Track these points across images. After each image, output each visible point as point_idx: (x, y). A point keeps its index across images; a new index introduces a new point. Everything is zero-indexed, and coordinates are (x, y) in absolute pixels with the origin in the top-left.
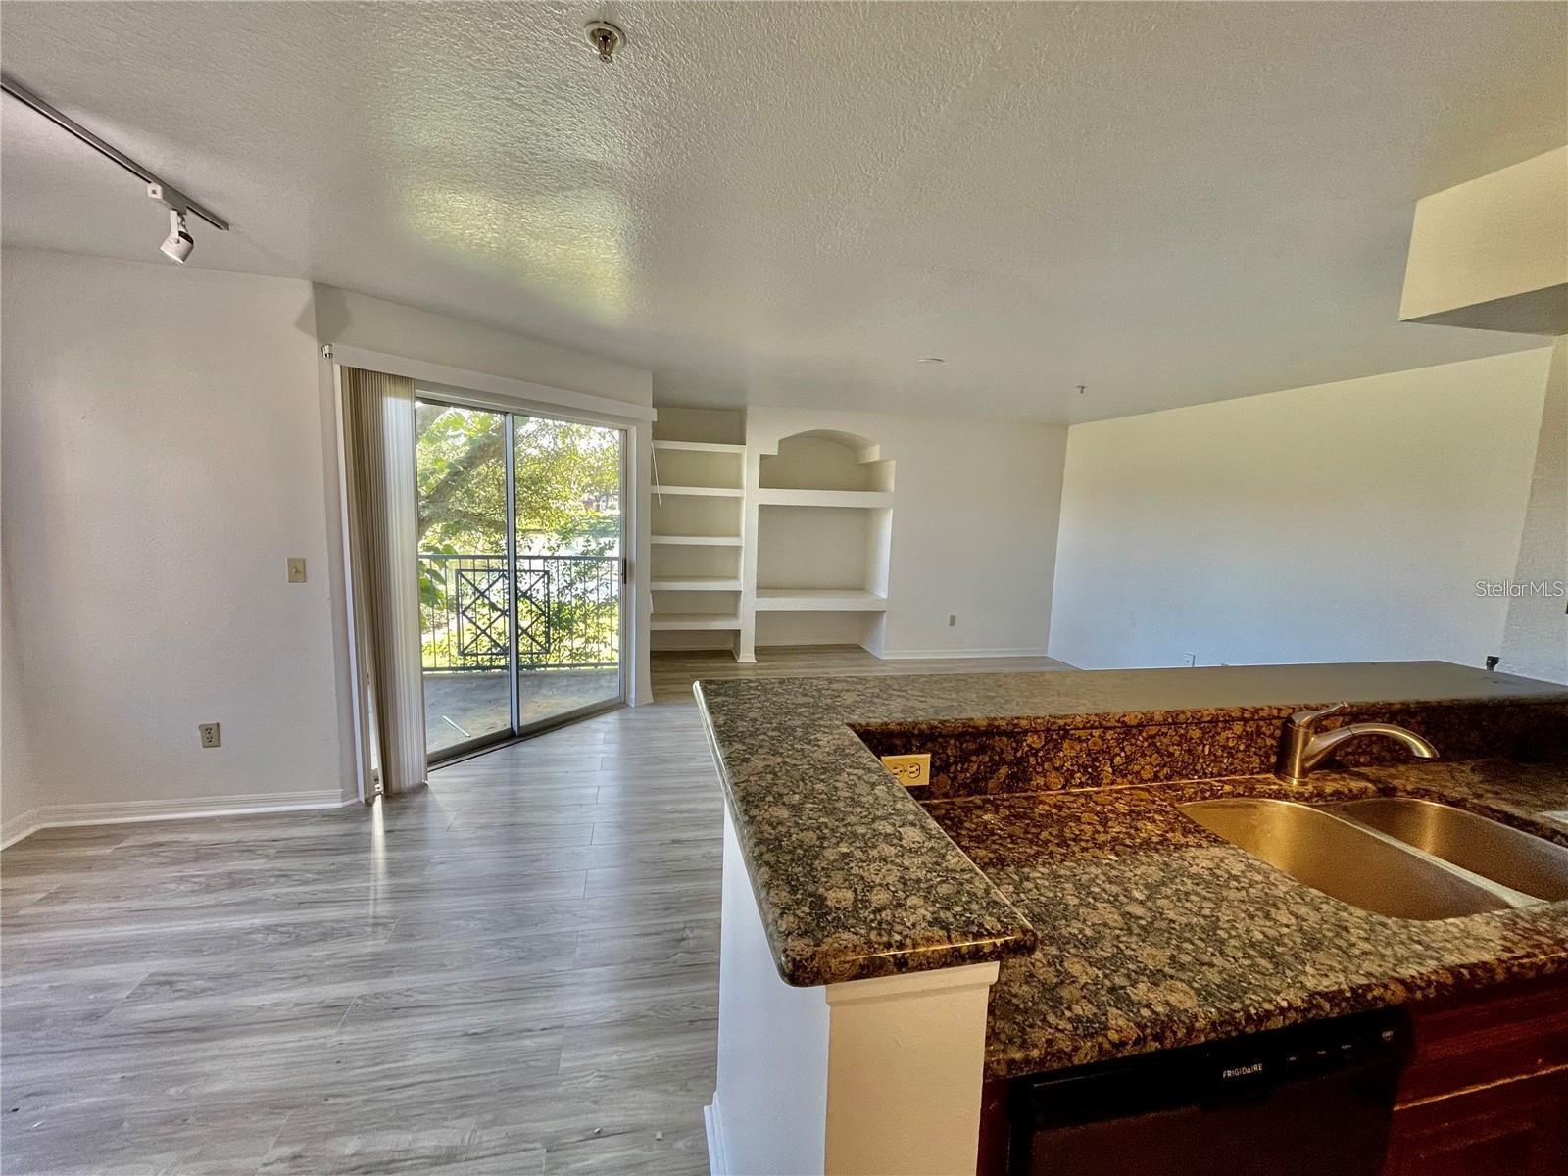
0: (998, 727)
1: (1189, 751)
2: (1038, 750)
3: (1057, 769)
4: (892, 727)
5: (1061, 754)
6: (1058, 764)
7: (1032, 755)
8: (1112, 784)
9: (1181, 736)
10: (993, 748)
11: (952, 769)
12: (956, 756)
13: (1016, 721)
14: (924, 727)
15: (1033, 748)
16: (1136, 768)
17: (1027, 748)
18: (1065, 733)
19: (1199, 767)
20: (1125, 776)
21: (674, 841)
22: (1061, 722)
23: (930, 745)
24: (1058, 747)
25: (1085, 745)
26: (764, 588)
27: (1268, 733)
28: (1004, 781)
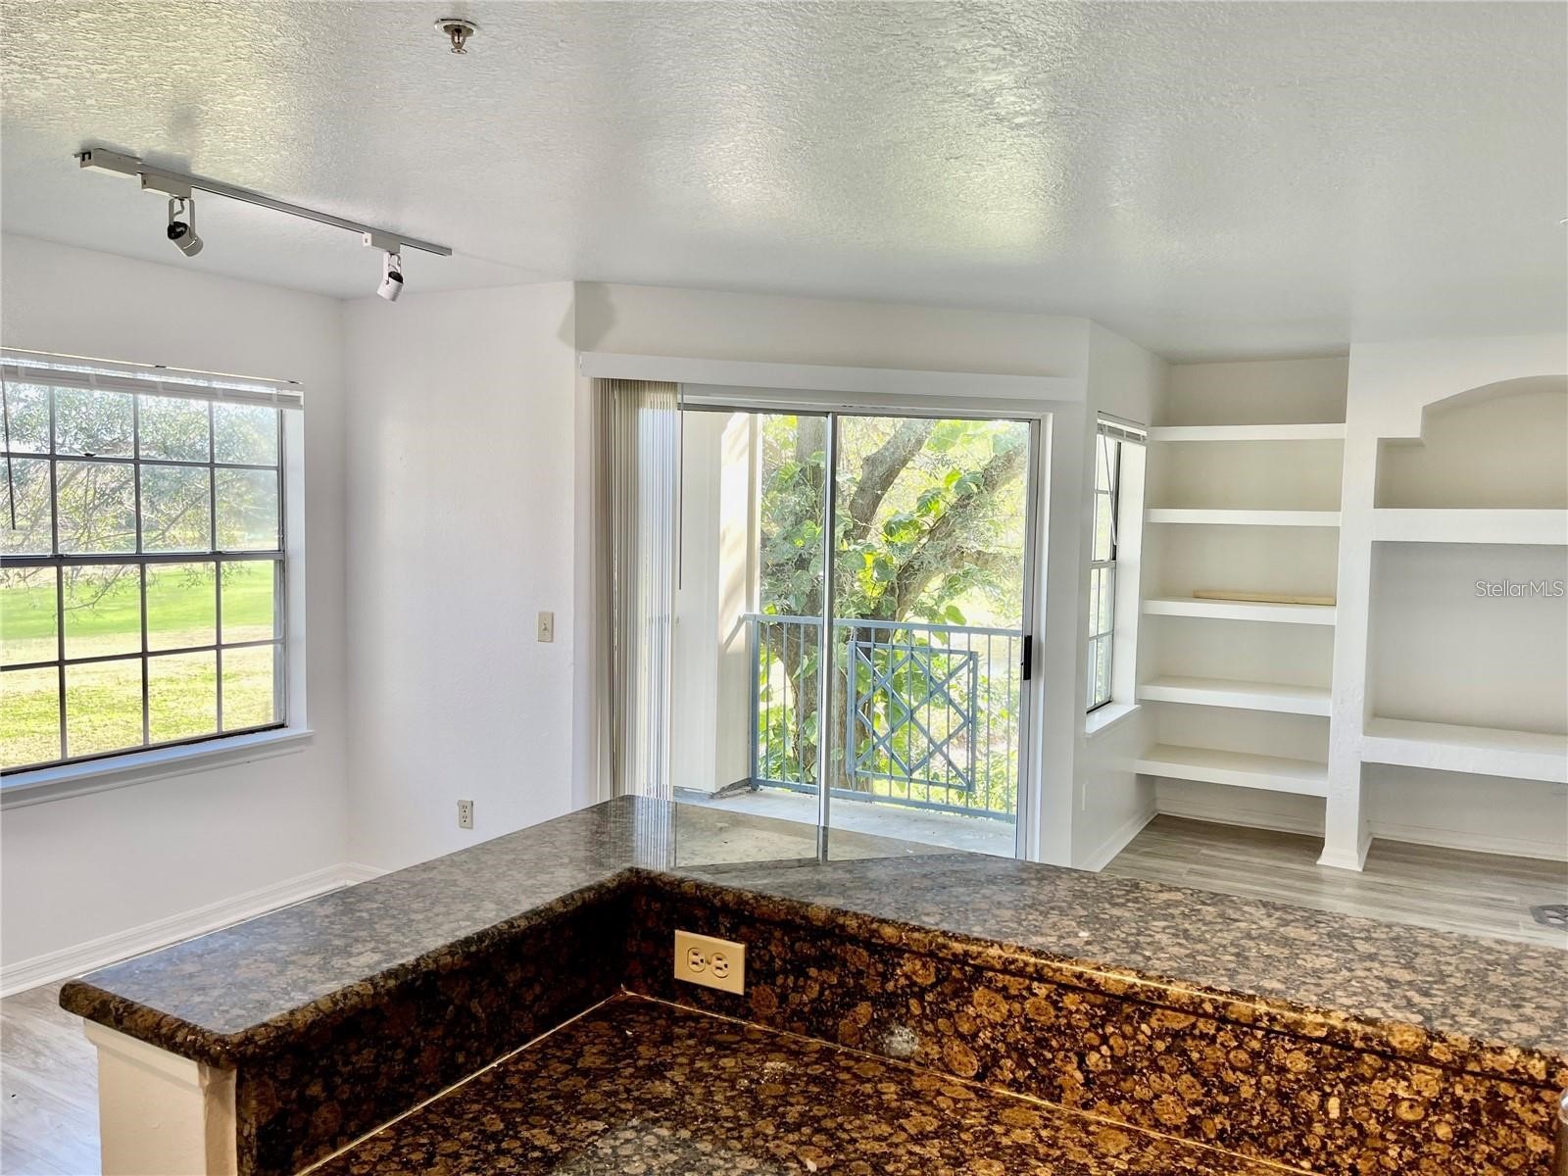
1: (1282, 1096)
2: (923, 990)
3: (962, 1037)
4: (685, 887)
5: (971, 1011)
6: (965, 1028)
7: (914, 995)
8: (1086, 1106)
9: (1255, 1055)
10: (844, 965)
11: (780, 980)
12: (783, 960)
13: (875, 926)
14: (729, 898)
15: (913, 984)
16: (1140, 1092)
17: (903, 981)
19: (1313, 1142)
20: (1113, 1100)
23: (744, 930)
24: (962, 993)
25: (1017, 1006)
26: (1382, 716)
27: (1530, 1118)
28: (866, 1029)
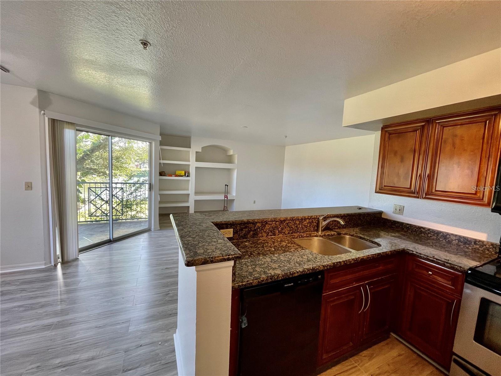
0: (250, 222)
1: (296, 227)
2: (260, 227)
3: (264, 232)
4: (223, 222)
5: (266, 228)
6: (265, 231)
7: (259, 228)
8: (278, 235)
9: (294, 223)
10: (249, 227)
11: (239, 232)
12: (239, 229)
13: (254, 220)
14: (231, 222)
15: (258, 227)
16: (284, 231)
17: (257, 227)
18: (266, 223)
19: (299, 231)
20: (281, 233)
21: (166, 268)
22: (265, 220)
23: (233, 227)
24: (265, 226)
25: (271, 226)
26: (196, 193)
27: (315, 222)
28: (252, 235)
